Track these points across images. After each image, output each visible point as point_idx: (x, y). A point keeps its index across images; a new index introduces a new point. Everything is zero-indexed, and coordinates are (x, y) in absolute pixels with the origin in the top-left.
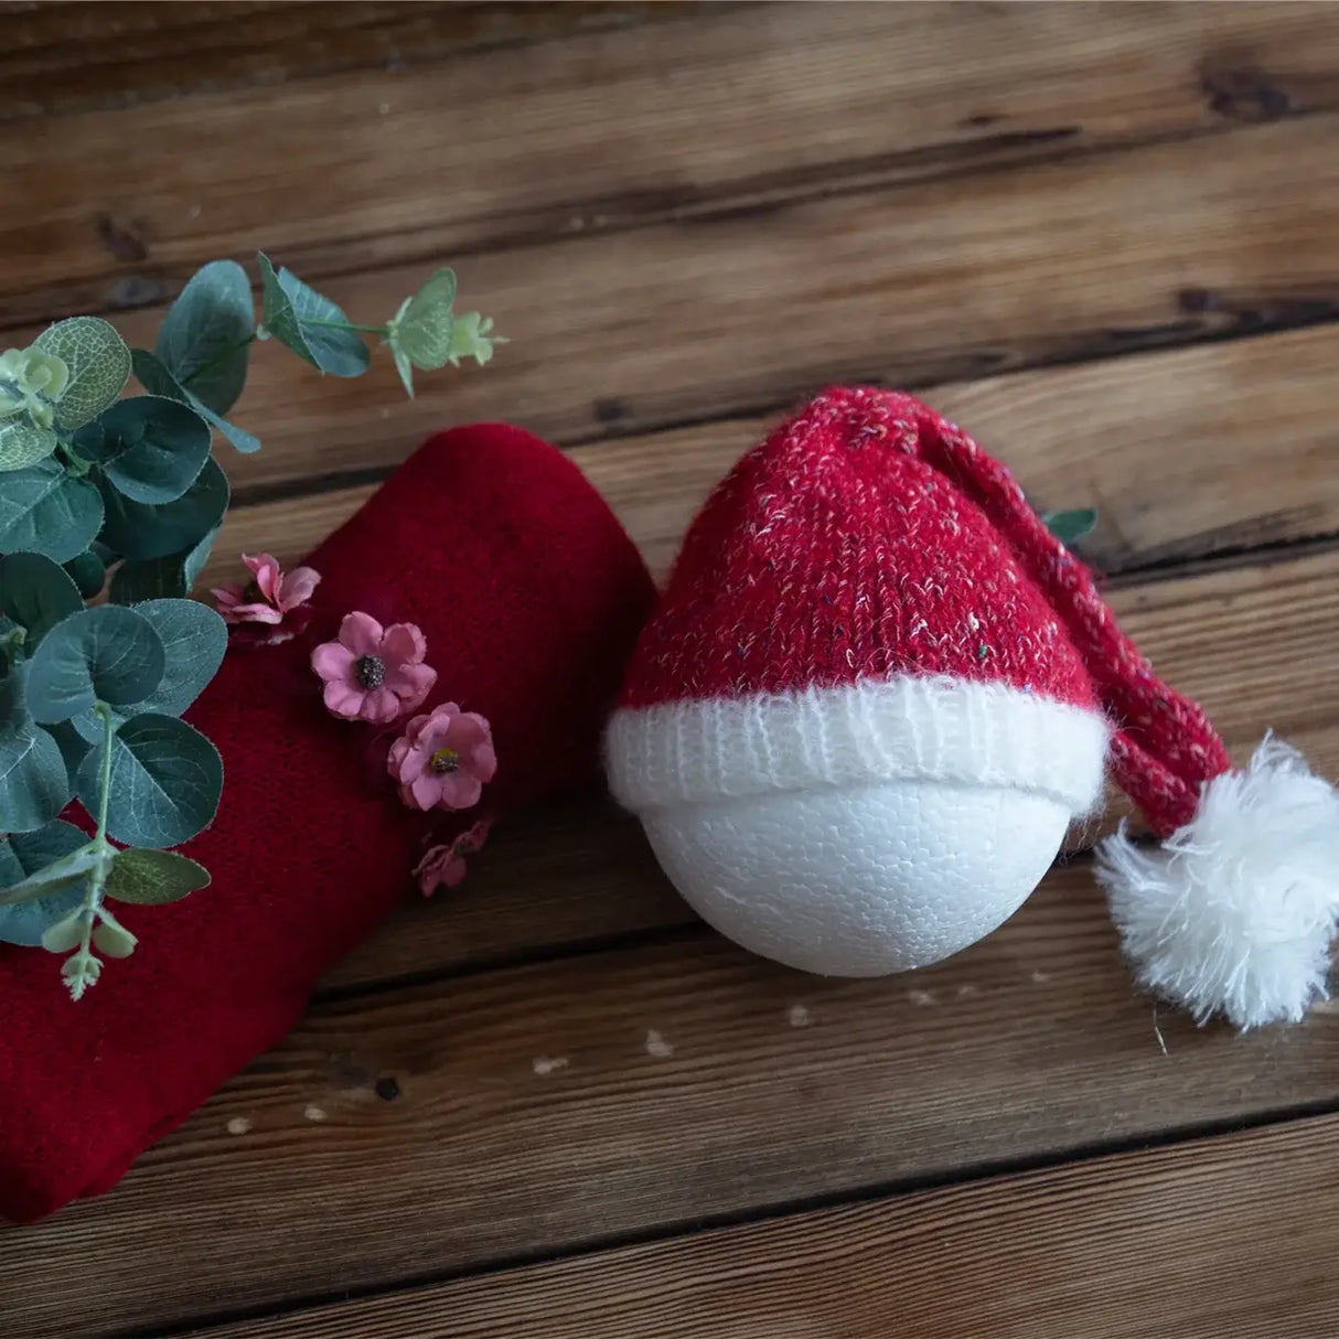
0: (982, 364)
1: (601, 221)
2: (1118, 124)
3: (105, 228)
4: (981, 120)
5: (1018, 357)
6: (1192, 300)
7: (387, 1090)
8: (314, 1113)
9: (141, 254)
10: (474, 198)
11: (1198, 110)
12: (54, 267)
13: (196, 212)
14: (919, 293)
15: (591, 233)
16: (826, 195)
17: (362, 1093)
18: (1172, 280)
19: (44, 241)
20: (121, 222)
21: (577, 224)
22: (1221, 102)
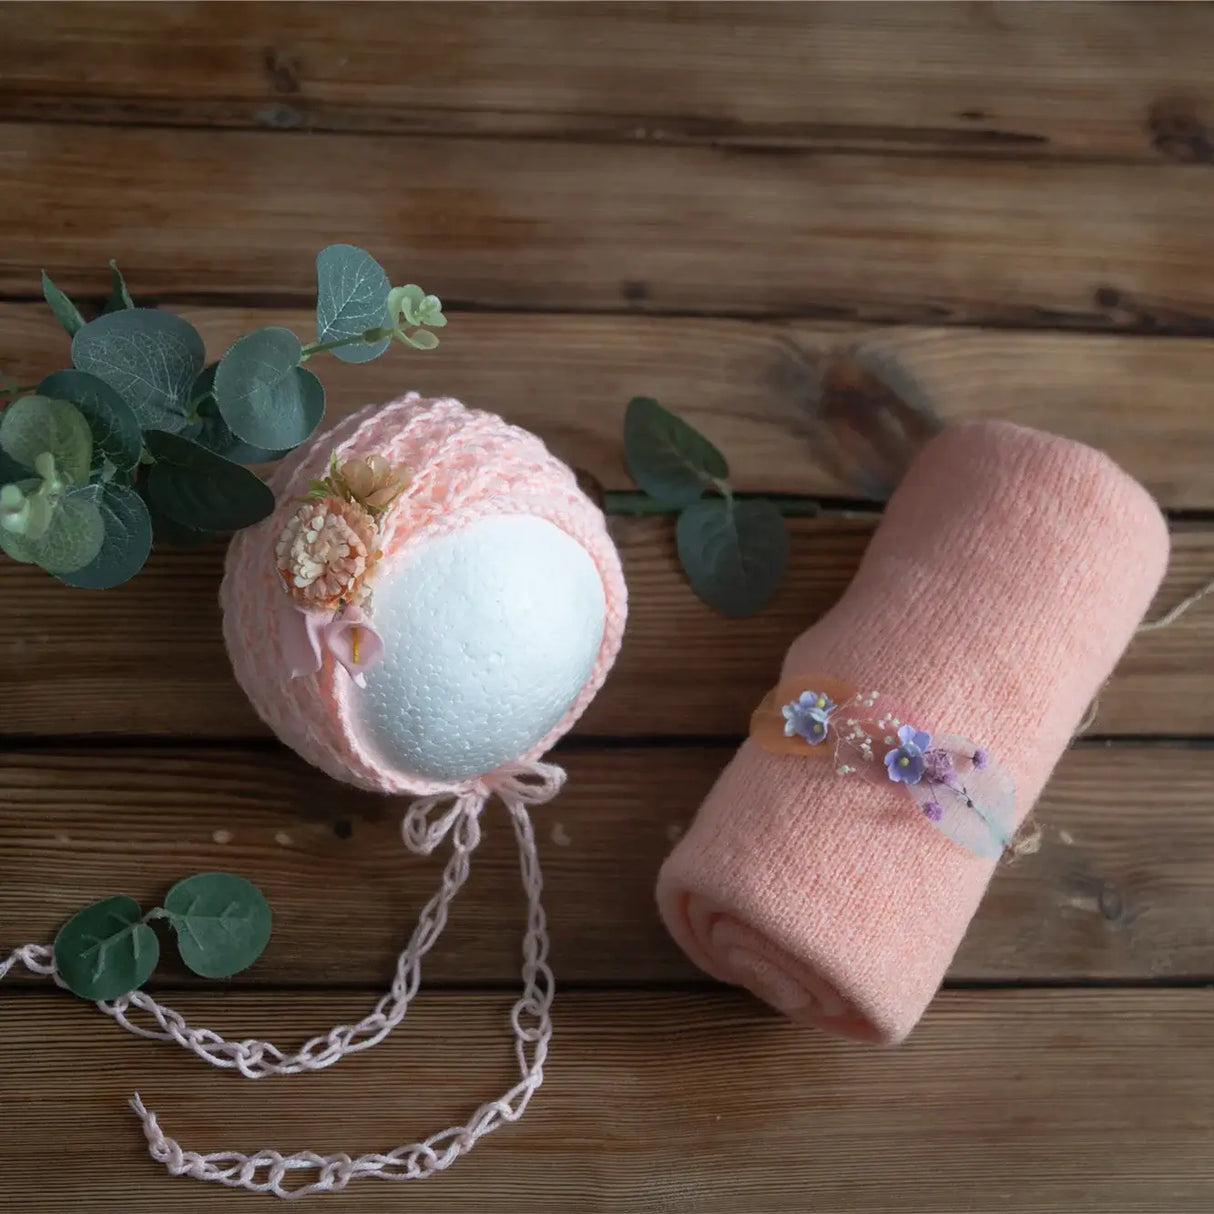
0: (935, 315)
1: (659, 134)
2: (1079, 141)
3: (269, 61)
4: (974, 114)
5: (962, 314)
6: (1107, 297)
9: (294, 87)
10: (564, 96)
12: (224, 84)
13: (344, 61)
14: (897, 246)
15: (649, 142)
16: (839, 150)
18: (1095, 277)
19: (217, 61)
20: (282, 58)
21: (640, 133)
22: (1162, 141)
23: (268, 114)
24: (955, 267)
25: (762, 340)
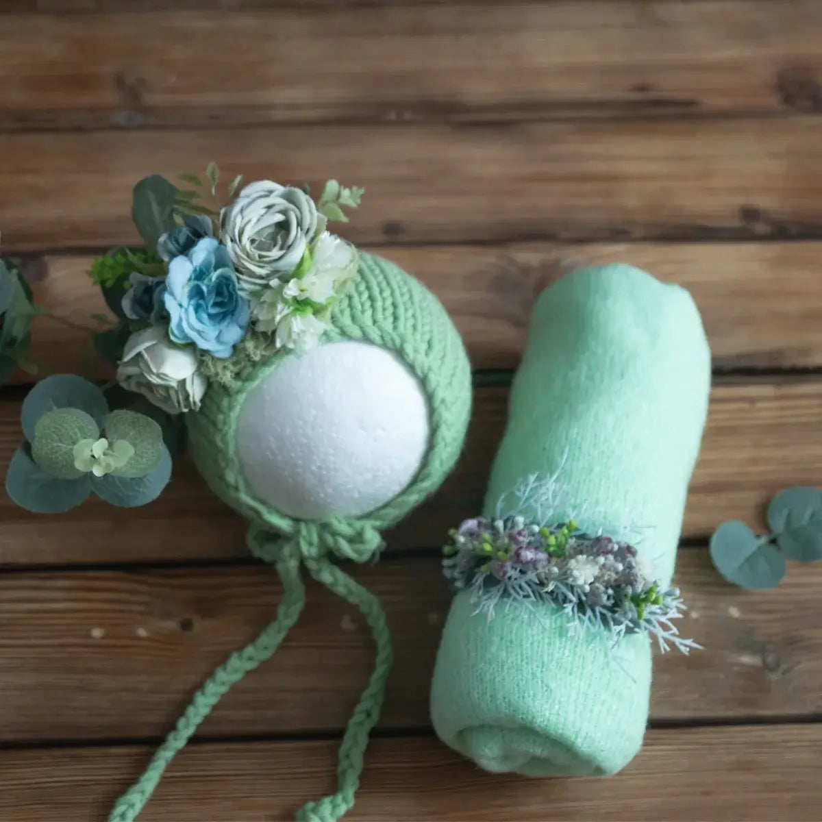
0: (617, 234)
1: (407, 116)
2: (724, 102)
3: (119, 81)
4: (642, 88)
5: (638, 232)
6: (750, 214)
7: (186, 625)
8: (142, 632)
9: (138, 98)
10: (334, 93)
11: (774, 101)
12: (86, 99)
14: (587, 187)
15: (400, 122)
16: (542, 120)
17: (171, 625)
18: (740, 200)
19: (81, 82)
20: (129, 79)
21: (393, 116)
22: (788, 99)
23: (120, 118)
24: (632, 199)
25: (488, 259)
